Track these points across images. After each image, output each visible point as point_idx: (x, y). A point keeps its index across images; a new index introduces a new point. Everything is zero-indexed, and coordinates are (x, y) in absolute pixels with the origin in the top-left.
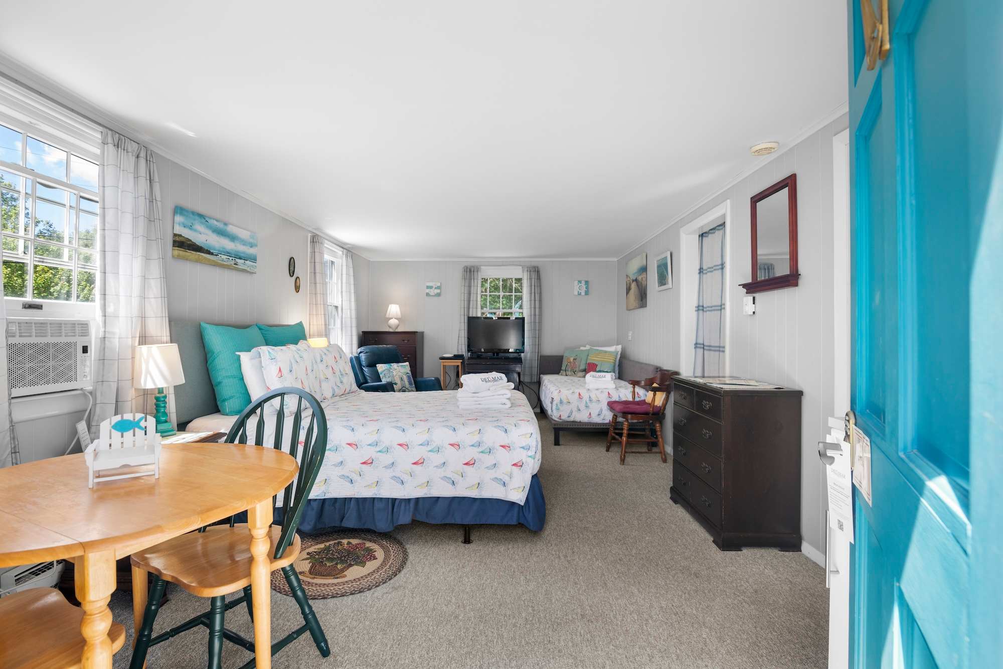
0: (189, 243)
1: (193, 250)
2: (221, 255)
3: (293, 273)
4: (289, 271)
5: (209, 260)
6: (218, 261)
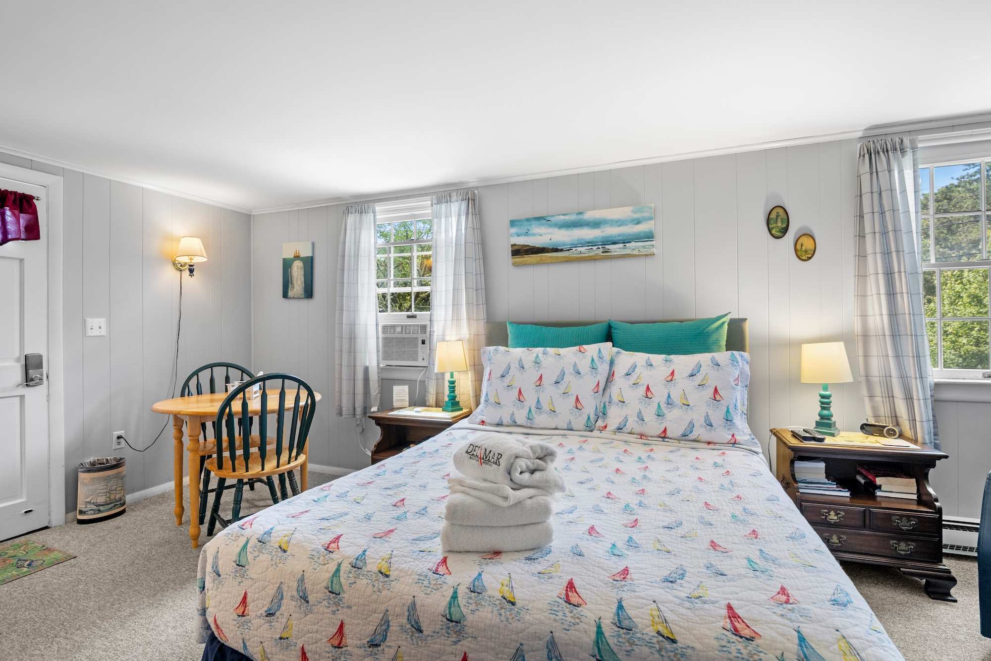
0: (526, 248)
1: (532, 254)
3: (785, 231)
4: (770, 230)
5: (557, 257)
6: (571, 256)
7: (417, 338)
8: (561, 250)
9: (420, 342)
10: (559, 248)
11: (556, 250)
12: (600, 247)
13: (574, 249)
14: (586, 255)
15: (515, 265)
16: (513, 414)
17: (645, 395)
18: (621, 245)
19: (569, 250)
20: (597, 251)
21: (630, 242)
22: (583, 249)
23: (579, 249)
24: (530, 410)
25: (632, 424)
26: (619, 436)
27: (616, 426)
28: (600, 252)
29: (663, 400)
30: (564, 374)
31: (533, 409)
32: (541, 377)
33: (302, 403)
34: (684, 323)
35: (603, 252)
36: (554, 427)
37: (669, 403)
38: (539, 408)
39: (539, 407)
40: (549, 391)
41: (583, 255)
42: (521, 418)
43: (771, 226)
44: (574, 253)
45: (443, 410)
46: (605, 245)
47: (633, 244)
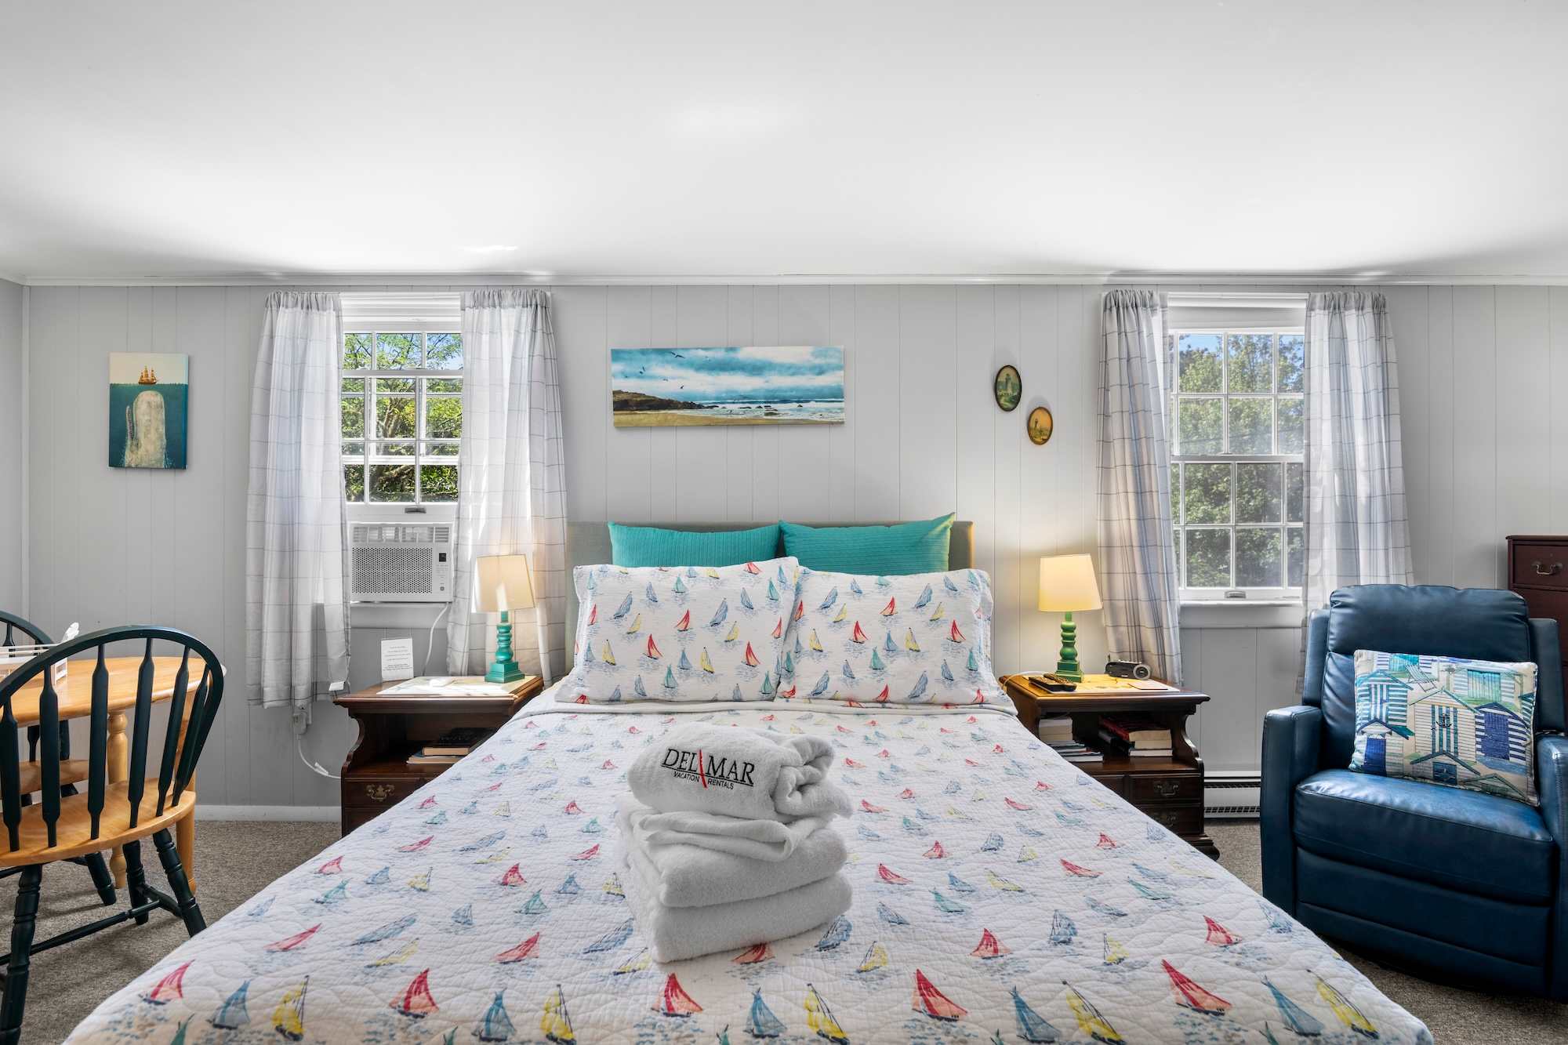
0: (639, 399)
1: (649, 410)
2: (727, 405)
3: (1016, 400)
4: (998, 399)
5: (692, 418)
6: (716, 416)
7: (428, 551)
8: (700, 407)
9: (436, 557)
10: (697, 403)
11: (691, 406)
12: (762, 405)
13: (721, 406)
14: (740, 417)
15: (620, 426)
16: (640, 680)
17: (853, 638)
18: (795, 405)
19: (712, 407)
20: (757, 412)
21: (808, 401)
22: (735, 407)
23: (729, 407)
24: (670, 672)
25: (837, 684)
26: (816, 705)
27: (810, 690)
28: (761, 413)
29: (880, 644)
30: (726, 610)
31: (675, 671)
32: (687, 617)
33: (193, 684)
34: (892, 527)
35: (767, 414)
36: (711, 698)
37: (890, 648)
38: (684, 667)
39: (685, 665)
40: (702, 639)
41: (735, 417)
42: (653, 686)
43: (999, 393)
44: (719, 413)
45: (487, 681)
46: (770, 402)
47: (812, 404)
